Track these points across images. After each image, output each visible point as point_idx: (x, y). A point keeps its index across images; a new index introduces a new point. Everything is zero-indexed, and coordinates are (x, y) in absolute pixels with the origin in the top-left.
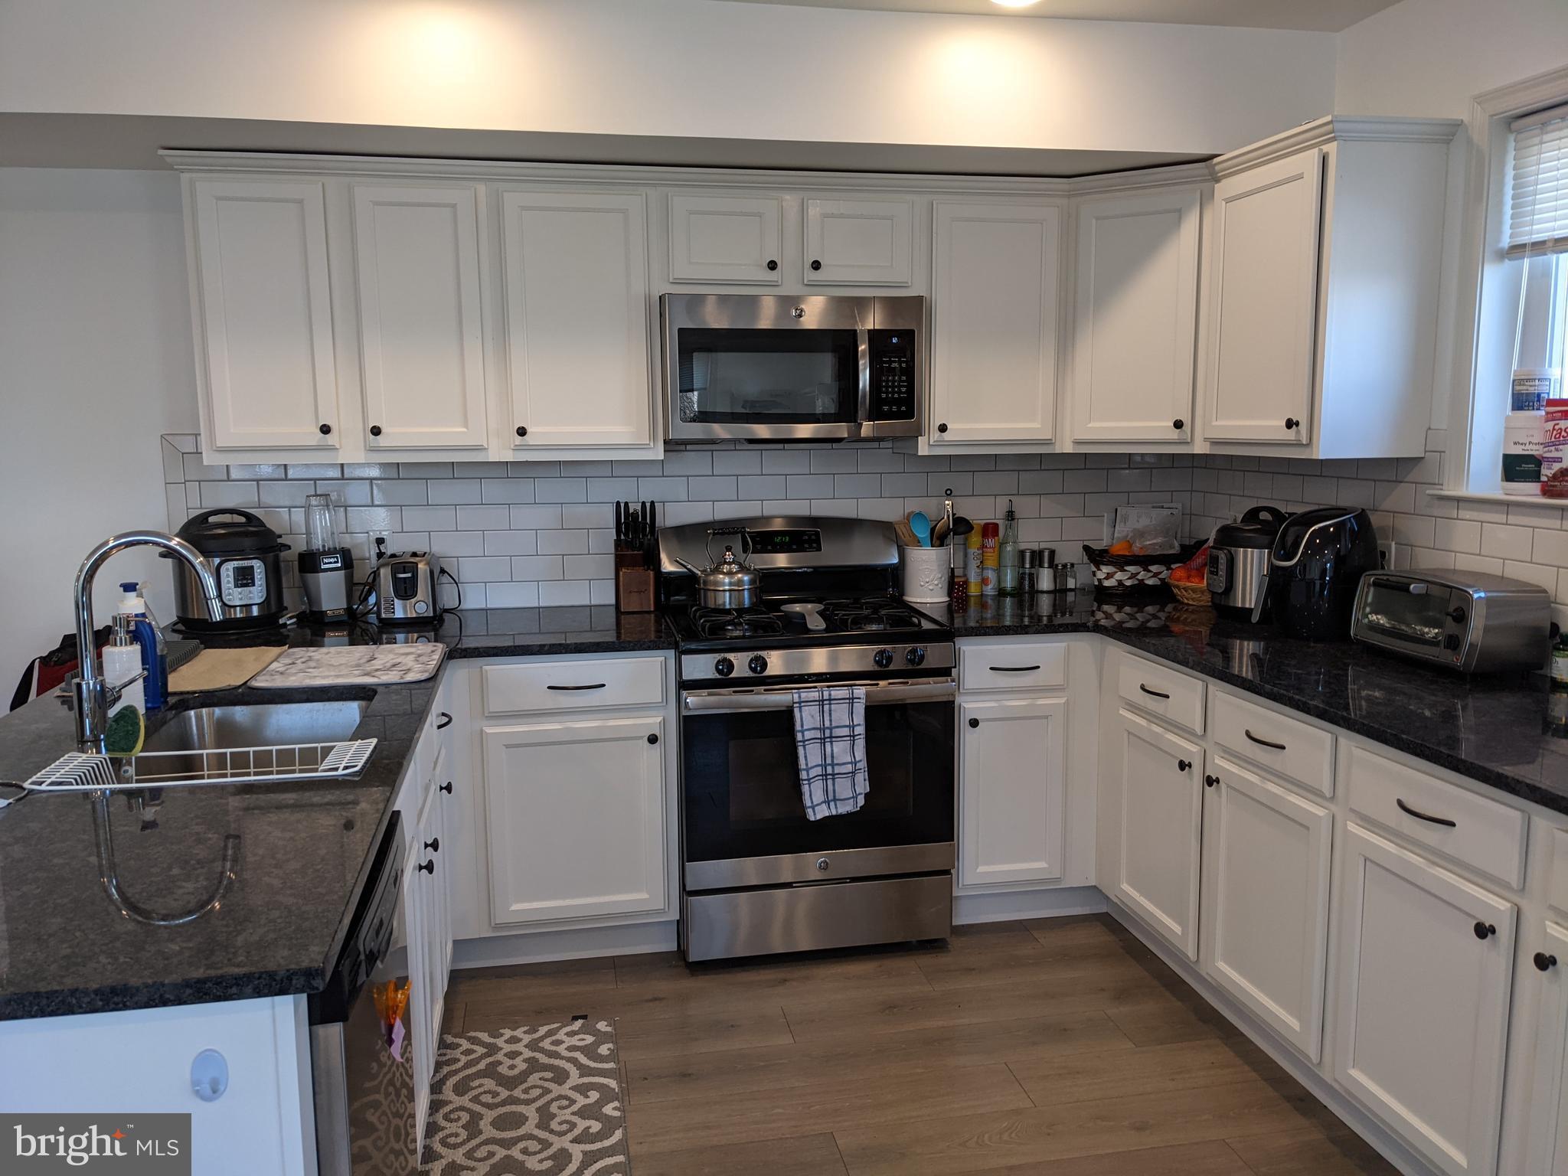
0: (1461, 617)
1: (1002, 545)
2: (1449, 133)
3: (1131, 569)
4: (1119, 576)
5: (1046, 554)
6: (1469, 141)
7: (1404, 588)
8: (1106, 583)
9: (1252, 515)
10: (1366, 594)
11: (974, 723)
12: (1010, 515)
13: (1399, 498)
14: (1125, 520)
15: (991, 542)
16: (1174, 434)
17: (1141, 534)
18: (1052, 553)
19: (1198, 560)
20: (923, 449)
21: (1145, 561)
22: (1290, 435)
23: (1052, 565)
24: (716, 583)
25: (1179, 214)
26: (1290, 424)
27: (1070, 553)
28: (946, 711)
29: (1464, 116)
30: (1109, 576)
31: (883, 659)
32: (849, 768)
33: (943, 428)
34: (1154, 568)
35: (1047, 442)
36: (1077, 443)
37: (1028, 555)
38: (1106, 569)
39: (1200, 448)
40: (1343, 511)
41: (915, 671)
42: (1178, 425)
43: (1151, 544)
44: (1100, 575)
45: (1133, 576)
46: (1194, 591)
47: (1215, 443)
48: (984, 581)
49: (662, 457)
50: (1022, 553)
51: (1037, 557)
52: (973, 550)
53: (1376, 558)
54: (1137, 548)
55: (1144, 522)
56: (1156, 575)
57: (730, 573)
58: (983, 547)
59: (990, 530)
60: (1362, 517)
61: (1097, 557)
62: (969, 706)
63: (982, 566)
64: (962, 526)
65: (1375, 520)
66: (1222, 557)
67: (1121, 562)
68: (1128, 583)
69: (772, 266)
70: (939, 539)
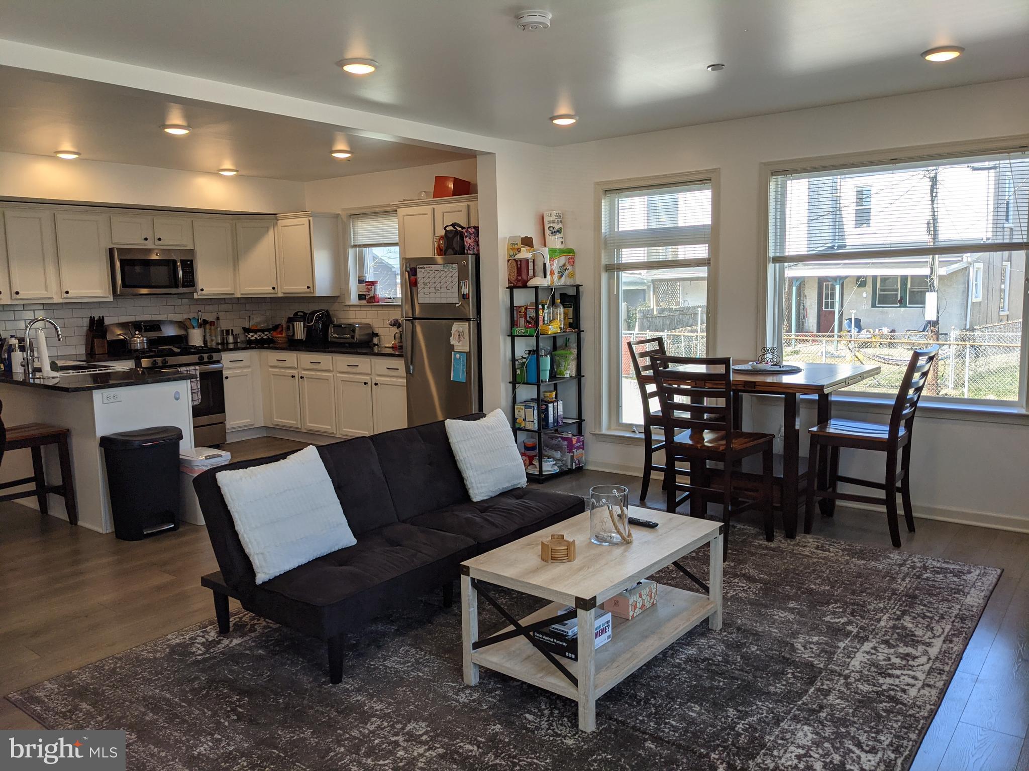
0: (354, 331)
1: (217, 328)
2: (337, 216)
3: (259, 333)
4: (256, 336)
5: (230, 331)
6: (342, 219)
7: (341, 326)
8: (252, 339)
9: (296, 314)
10: (331, 330)
11: (227, 378)
12: (218, 319)
13: (336, 306)
14: (253, 319)
15: (213, 327)
16: (273, 291)
17: (259, 323)
18: (232, 330)
19: (279, 330)
20: (196, 296)
21: (263, 331)
22: (308, 290)
23: (232, 334)
24: (134, 341)
25: (268, 229)
26: (308, 287)
27: (238, 331)
28: (220, 372)
29: (340, 213)
30: (252, 336)
31: (201, 358)
32: (197, 390)
33: (202, 290)
34: (266, 333)
35: (233, 294)
36: (242, 294)
37: (225, 331)
38: (251, 334)
39: (280, 295)
40: (322, 310)
41: (211, 362)
42: (274, 288)
43: (263, 326)
44: (249, 336)
45: (260, 336)
46: (280, 337)
47: (284, 293)
48: (212, 340)
49: (112, 300)
50: (223, 331)
51: (228, 332)
52: (208, 330)
53: (331, 322)
54: (259, 327)
55: (259, 320)
56: (266, 335)
57: (138, 338)
58: (210, 329)
59: (212, 323)
60: (327, 311)
61: (247, 330)
62: (225, 373)
63: (211, 335)
64: (205, 322)
65: (331, 313)
66: (291, 325)
67: (255, 331)
68: (258, 338)
69: (146, 239)
70: (200, 326)
